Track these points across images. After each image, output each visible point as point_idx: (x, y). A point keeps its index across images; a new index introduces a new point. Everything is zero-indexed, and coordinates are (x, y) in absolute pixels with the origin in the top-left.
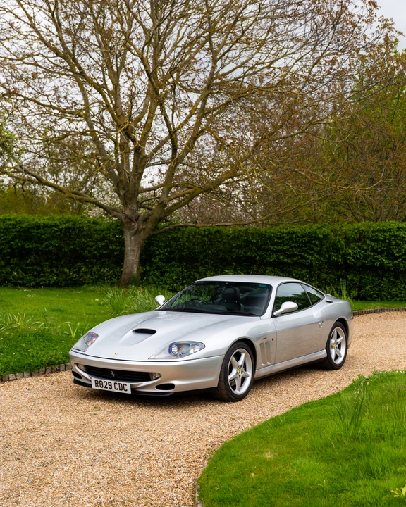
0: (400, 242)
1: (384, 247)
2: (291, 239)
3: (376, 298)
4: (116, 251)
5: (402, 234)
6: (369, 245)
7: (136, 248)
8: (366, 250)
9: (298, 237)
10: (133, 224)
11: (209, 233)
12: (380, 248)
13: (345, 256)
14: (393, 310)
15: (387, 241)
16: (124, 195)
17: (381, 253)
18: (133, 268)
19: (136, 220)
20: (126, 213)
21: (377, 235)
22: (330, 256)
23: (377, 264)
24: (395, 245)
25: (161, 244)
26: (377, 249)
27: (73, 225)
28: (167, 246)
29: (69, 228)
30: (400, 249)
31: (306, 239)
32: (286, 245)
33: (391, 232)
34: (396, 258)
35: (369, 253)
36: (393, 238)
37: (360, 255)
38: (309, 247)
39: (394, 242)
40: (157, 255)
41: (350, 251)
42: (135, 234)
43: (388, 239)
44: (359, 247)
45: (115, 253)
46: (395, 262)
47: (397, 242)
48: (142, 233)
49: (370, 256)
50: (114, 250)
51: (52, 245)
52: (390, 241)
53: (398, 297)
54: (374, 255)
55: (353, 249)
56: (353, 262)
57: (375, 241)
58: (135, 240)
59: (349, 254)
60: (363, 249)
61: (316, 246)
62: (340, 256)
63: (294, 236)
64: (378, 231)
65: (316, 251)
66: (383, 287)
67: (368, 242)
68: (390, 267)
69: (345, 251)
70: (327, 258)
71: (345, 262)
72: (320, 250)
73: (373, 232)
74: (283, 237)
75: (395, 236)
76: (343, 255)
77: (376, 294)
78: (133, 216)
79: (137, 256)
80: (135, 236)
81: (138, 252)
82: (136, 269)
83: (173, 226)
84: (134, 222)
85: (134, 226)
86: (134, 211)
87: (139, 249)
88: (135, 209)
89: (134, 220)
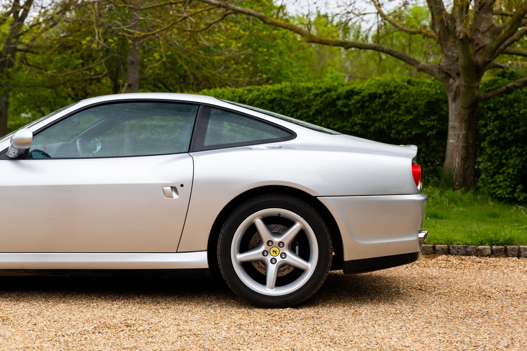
7: (457, 124)
18: (453, 158)
19: (458, 75)
42: (454, 99)
58: (455, 109)
78: (452, 67)
79: (458, 137)
80: (455, 102)
81: (461, 130)
82: (457, 160)
83: (521, 80)
84: (454, 79)
85: (452, 85)
86: (455, 59)
87: (463, 125)
88: (454, 55)
89: (454, 75)
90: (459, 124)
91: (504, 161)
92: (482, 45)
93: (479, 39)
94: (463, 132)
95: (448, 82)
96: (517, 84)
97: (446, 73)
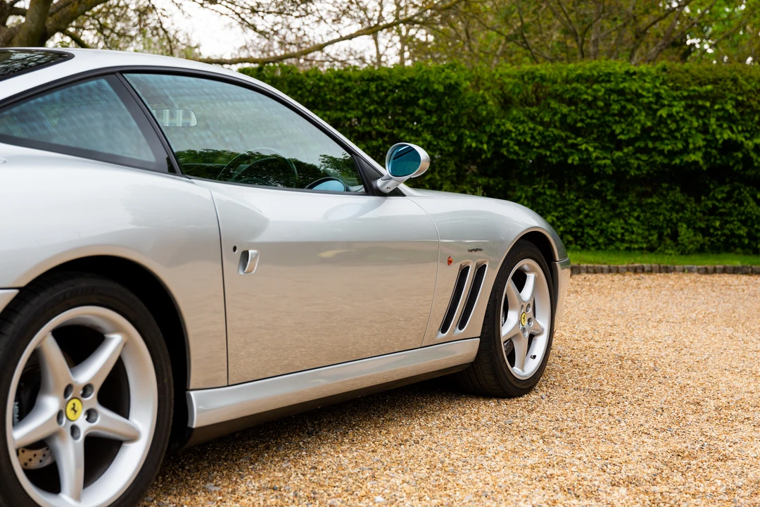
0: (629, 106)
1: (592, 118)
2: (366, 93)
5: (635, 86)
6: (555, 111)
8: (547, 125)
9: (384, 89)
12: (582, 121)
13: (497, 139)
14: (602, 271)
17: (583, 132)
21: (575, 89)
22: (461, 138)
23: (574, 159)
24: (620, 114)
26: (576, 122)
30: (631, 124)
32: (355, 108)
33: (609, 81)
34: (619, 145)
35: (556, 132)
36: (614, 97)
38: (412, 114)
39: (616, 107)
41: (509, 126)
43: (602, 99)
44: (533, 118)
46: (618, 154)
47: (624, 107)
49: (556, 139)
52: (608, 105)
53: (624, 242)
54: (570, 138)
55: (516, 121)
56: (516, 153)
57: (571, 102)
59: (507, 134)
60: (542, 123)
61: (429, 113)
62: (485, 139)
63: (373, 87)
64: (579, 79)
65: (426, 126)
66: (587, 216)
67: (554, 104)
68: (605, 166)
69: (498, 126)
70: (453, 143)
71: (497, 155)
72: (439, 123)
73: (567, 81)
74: (347, 90)
75: (621, 92)
76: (492, 136)
77: (571, 233)
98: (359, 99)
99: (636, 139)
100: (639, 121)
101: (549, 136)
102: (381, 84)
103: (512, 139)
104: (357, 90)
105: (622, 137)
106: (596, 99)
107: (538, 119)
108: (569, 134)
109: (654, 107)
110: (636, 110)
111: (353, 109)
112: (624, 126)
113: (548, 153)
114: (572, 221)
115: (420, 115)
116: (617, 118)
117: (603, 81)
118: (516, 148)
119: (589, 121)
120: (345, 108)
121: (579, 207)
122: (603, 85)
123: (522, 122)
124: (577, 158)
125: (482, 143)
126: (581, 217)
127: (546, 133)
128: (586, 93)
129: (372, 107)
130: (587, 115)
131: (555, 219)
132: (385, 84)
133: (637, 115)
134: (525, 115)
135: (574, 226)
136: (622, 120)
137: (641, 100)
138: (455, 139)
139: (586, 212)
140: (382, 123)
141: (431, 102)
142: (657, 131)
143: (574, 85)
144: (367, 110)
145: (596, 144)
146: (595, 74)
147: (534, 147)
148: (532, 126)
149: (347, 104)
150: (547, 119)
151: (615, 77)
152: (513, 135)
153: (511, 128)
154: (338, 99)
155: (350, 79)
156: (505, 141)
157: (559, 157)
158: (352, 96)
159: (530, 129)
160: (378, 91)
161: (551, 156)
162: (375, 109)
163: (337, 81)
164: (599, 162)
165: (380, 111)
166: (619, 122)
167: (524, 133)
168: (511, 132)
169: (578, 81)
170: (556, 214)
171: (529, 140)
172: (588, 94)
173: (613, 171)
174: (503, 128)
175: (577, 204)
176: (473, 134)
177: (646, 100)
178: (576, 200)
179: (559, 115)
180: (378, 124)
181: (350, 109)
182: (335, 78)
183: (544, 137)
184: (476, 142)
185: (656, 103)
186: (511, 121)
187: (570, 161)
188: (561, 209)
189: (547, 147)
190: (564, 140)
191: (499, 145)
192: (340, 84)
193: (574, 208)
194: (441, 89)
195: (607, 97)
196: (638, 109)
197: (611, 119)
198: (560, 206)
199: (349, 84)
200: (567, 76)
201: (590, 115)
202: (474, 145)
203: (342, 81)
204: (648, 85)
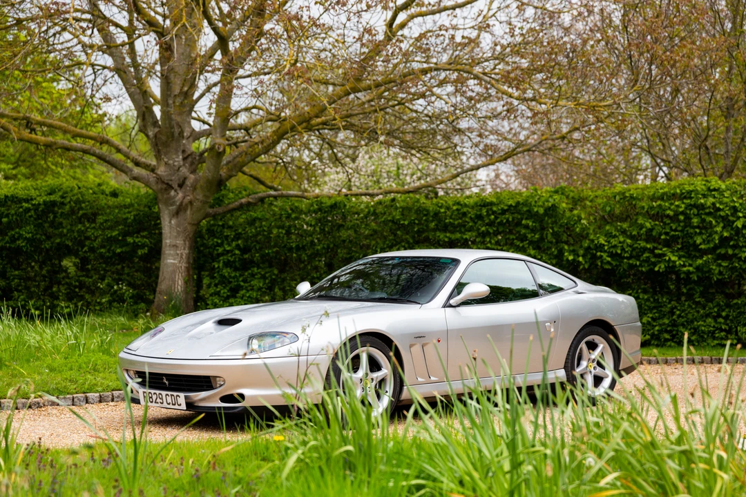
0: (709, 219)
1: (676, 230)
2: (480, 217)
3: (667, 340)
4: (143, 246)
6: (642, 226)
7: (179, 242)
8: (635, 239)
9: (494, 213)
10: (173, 193)
11: (320, 210)
12: (667, 234)
13: (592, 252)
15: (682, 218)
16: (155, 136)
17: (667, 244)
18: (174, 281)
19: (181, 186)
20: (159, 172)
21: (660, 206)
22: (561, 252)
23: (660, 268)
24: (700, 226)
25: (227, 232)
26: (660, 235)
27: (62, 197)
28: (238, 236)
29: (53, 204)
30: (710, 235)
31: (508, 216)
32: (470, 230)
33: (691, 198)
34: (705, 252)
35: (643, 244)
36: (694, 211)
37: (623, 249)
39: (696, 221)
40: (222, 254)
41: (602, 241)
42: (177, 213)
43: (682, 213)
44: (624, 232)
45: (140, 252)
46: (699, 261)
47: (703, 221)
48: (188, 212)
49: (645, 250)
50: (136, 246)
51: (20, 236)
52: (688, 218)
53: (714, 338)
54: (655, 248)
55: (609, 235)
56: (608, 263)
57: (655, 217)
58: (178, 225)
59: (600, 247)
60: (632, 237)
61: (533, 230)
62: (581, 252)
63: (484, 212)
64: (664, 197)
65: (531, 243)
66: (679, 316)
67: (641, 220)
68: (689, 273)
69: (592, 241)
70: (555, 257)
71: (593, 266)
72: (542, 239)
73: (653, 198)
74: (464, 214)
75: (702, 207)
76: (587, 250)
77: (666, 331)
78: (173, 178)
79: (181, 257)
80: (177, 217)
81: (184, 249)
82: (180, 283)
83: (256, 196)
84: (176, 191)
85: (175, 197)
86: (176, 168)
87: (187, 243)
88: (176, 164)
89: (176, 186)
90: (182, 242)
91: (242, 284)
92: (189, 152)
93: (184, 145)
94: (187, 251)
95: (169, 194)
96: (251, 200)
97: (168, 184)
98: (474, 222)
99: (716, 248)
100: (716, 232)
101: (637, 248)
102: (491, 209)
103: (605, 251)
104: (472, 213)
105: (703, 247)
106: (677, 214)
107: (629, 233)
108: (655, 245)
109: (731, 218)
110: (714, 222)
111: (469, 231)
112: (704, 237)
113: (638, 263)
114: (666, 321)
115: (525, 234)
116: (698, 231)
117: (685, 198)
118: (609, 259)
119: (673, 233)
120: (463, 230)
121: (672, 308)
122: (685, 201)
123: (615, 236)
124: (663, 266)
125: (578, 256)
126: (675, 317)
127: (636, 246)
128: (669, 208)
129: (483, 229)
130: (671, 227)
131: (650, 320)
132: (495, 209)
133: (715, 226)
134: (616, 229)
135: (669, 326)
136: (703, 231)
137: (718, 213)
138: (556, 253)
139: (678, 312)
140: (493, 241)
141: (533, 222)
142: (735, 240)
143: (659, 202)
144: (480, 231)
145: (682, 253)
146: (678, 191)
147: (624, 258)
148: (622, 239)
149: (464, 226)
150: (634, 233)
151: (696, 194)
152: (606, 248)
153: (603, 242)
154: (456, 223)
155: (466, 205)
156: (599, 254)
157: (648, 266)
158: (467, 220)
159: (620, 242)
160: (488, 215)
161: (640, 265)
162: (487, 230)
163: (455, 208)
164: (685, 269)
165: (491, 231)
166: (700, 233)
167: (615, 246)
168: (604, 245)
169: (662, 199)
170: (651, 315)
171: (619, 252)
172: (671, 210)
173: (698, 276)
174: (596, 242)
175: (669, 306)
176: (571, 248)
177: (722, 213)
178: (670, 303)
179: (644, 230)
180: (490, 242)
181: (466, 230)
182: (454, 205)
183: (634, 249)
184: (574, 255)
185: (732, 215)
186: (605, 236)
187: (656, 269)
188: (655, 311)
189: (638, 257)
190: (652, 251)
191: (594, 257)
192: (457, 210)
193: (668, 310)
194: (541, 211)
195: (688, 212)
196: (716, 221)
197: (692, 231)
198: (654, 308)
199: (465, 210)
200: (654, 194)
201: (674, 228)
202: (571, 258)
203: (460, 207)
204: (725, 200)
